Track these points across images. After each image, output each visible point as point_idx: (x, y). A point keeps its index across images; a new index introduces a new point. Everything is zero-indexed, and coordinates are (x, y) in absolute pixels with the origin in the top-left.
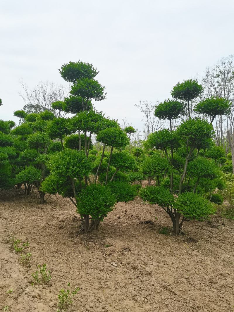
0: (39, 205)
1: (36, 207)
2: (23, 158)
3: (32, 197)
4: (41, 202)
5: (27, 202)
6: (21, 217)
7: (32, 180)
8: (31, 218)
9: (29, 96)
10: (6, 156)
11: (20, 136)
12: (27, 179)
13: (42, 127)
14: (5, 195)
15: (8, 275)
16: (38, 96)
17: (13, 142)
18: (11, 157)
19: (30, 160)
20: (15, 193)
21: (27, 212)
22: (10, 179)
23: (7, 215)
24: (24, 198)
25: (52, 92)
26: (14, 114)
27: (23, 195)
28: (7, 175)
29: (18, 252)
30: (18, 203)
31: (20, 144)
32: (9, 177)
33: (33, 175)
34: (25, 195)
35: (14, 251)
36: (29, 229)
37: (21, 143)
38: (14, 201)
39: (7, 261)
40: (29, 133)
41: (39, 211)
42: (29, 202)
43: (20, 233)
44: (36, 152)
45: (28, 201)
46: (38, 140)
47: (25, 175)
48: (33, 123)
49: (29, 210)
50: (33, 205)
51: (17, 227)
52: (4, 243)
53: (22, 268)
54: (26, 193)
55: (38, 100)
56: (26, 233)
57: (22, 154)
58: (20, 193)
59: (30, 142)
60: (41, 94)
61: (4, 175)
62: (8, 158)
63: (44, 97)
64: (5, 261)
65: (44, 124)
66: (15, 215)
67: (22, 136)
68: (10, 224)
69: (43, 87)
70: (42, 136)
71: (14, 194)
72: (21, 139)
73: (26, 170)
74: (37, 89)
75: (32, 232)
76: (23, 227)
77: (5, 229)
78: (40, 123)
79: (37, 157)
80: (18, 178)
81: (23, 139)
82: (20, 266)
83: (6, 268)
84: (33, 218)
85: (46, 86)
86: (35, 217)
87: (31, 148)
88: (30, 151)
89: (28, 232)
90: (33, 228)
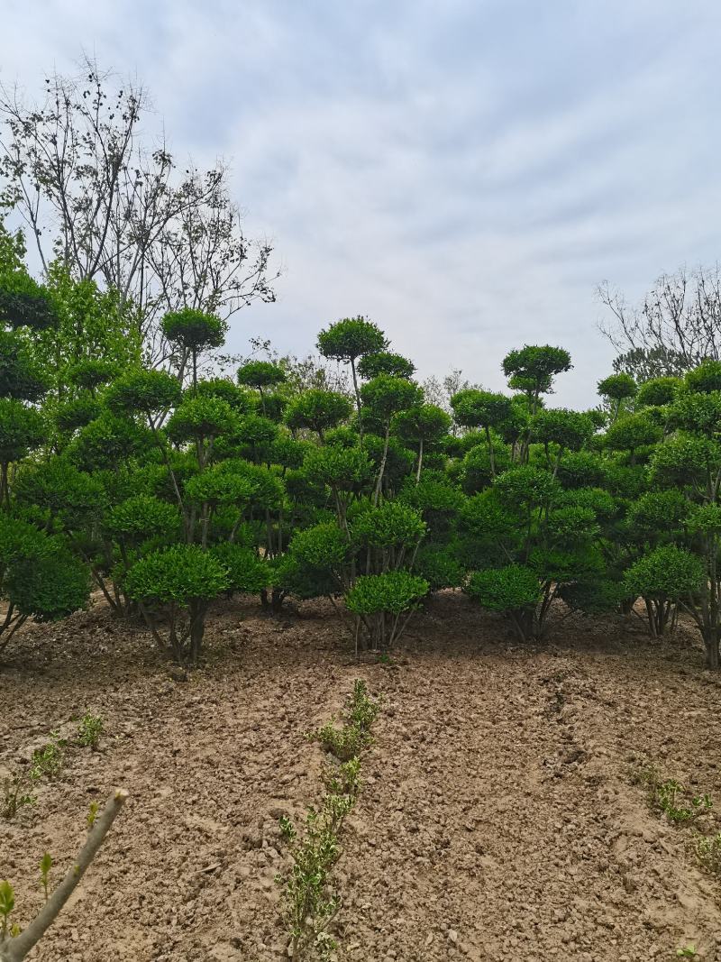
0: (707, 673)
1: (697, 679)
2: (640, 518)
3: (673, 643)
4: (708, 662)
5: (662, 659)
6: (655, 705)
7: (678, 587)
8: (687, 714)
9: (628, 329)
10: (592, 515)
11: (620, 455)
12: (661, 584)
13: (698, 415)
14: (589, 630)
15: (668, 893)
16: (655, 321)
17: (605, 473)
18: (603, 517)
19: (663, 526)
20: (617, 626)
21: (671, 692)
22: (603, 584)
23: (610, 692)
24: (649, 644)
25: (703, 301)
26: (598, 391)
27: (645, 634)
28: (596, 571)
29: (677, 822)
30: (633, 659)
31: (625, 477)
32: (601, 578)
33: (680, 574)
34: (650, 635)
35: (664, 817)
36: (692, 749)
37: (628, 474)
38: (619, 651)
39: (652, 843)
40: (652, 439)
41: (708, 692)
42: (668, 659)
43: (665, 758)
44: (680, 498)
45: (663, 656)
46: (686, 460)
47: (654, 572)
48: (664, 408)
49: (676, 685)
50: (686, 671)
51: (650, 737)
52: (627, 782)
53: (703, 880)
54: (653, 630)
55: (659, 336)
56: (685, 760)
57: (636, 507)
58: (633, 627)
59: (661, 468)
60: (667, 316)
61: (589, 569)
62: (596, 521)
63: (677, 322)
64: (646, 842)
65: (705, 404)
66: (637, 697)
67: (629, 452)
68: (627, 722)
69: (672, 292)
70: (702, 444)
71: (615, 628)
72: (626, 463)
73: (656, 557)
74: (652, 301)
75: (703, 759)
76: (670, 740)
77: (618, 736)
78: (689, 405)
79: (685, 514)
80: (632, 581)
81: (634, 461)
82: (696, 874)
83: (656, 867)
84: (693, 713)
85: (681, 285)
86: (699, 712)
87: (664, 487)
88: (660, 496)
89: (693, 761)
90: (704, 748)
